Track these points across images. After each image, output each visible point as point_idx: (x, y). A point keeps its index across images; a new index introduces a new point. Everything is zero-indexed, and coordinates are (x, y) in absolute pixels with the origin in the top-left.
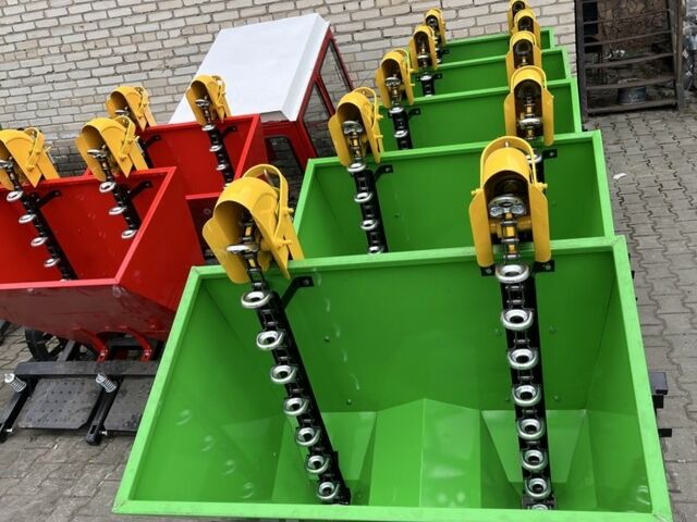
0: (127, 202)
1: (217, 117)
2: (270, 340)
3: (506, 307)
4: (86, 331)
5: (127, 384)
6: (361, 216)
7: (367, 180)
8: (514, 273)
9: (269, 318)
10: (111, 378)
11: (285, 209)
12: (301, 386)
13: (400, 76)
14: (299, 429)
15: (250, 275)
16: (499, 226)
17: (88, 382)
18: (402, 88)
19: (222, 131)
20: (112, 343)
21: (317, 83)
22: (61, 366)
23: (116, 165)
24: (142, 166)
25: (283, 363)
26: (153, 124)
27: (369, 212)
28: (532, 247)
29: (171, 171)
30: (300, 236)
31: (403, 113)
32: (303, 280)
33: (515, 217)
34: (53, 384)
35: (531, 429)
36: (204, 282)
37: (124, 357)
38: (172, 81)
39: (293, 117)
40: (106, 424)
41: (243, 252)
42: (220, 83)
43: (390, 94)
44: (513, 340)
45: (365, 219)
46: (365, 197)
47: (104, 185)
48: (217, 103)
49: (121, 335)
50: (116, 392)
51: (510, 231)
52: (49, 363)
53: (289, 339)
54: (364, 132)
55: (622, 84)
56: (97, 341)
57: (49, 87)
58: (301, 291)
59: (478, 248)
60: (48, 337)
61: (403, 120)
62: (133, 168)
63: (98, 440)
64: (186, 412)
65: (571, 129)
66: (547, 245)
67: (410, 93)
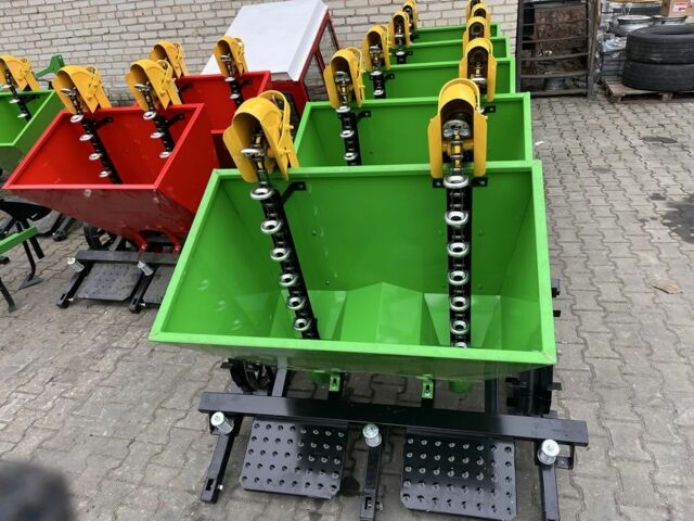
0: (165, 129)
1: (237, 71)
2: (271, 227)
3: (449, 209)
4: (130, 229)
5: (160, 270)
6: (344, 149)
7: (351, 120)
8: (458, 182)
9: (271, 210)
10: (149, 265)
11: (287, 126)
12: (292, 265)
13: (380, 46)
14: (289, 298)
15: (258, 175)
16: (449, 146)
17: (131, 267)
18: (381, 56)
19: (240, 82)
20: (151, 240)
21: (316, 53)
22: (111, 254)
23: (157, 99)
24: (177, 102)
25: (281, 246)
26: (186, 74)
27: (350, 146)
28: (472, 166)
29: (199, 107)
30: (298, 155)
31: (381, 75)
32: (298, 184)
33: (462, 138)
34: (105, 267)
35: (459, 304)
36: (223, 181)
37: (160, 250)
38: (202, 46)
39: (296, 78)
40: (145, 298)
41: (253, 156)
42: (240, 44)
43: (373, 60)
44: (452, 234)
45: (348, 151)
46: (348, 133)
47: (147, 114)
48: (238, 60)
49: (158, 234)
50: (152, 276)
51: (457, 149)
52: (102, 252)
53: (285, 228)
54: (351, 82)
55: (548, 74)
56: (138, 237)
57: (105, 45)
58: (296, 194)
59: (433, 165)
60: (102, 233)
61: (379, 82)
62: (171, 103)
63: (138, 310)
64: (206, 282)
65: (508, 91)
66: (483, 164)
67: (387, 60)
